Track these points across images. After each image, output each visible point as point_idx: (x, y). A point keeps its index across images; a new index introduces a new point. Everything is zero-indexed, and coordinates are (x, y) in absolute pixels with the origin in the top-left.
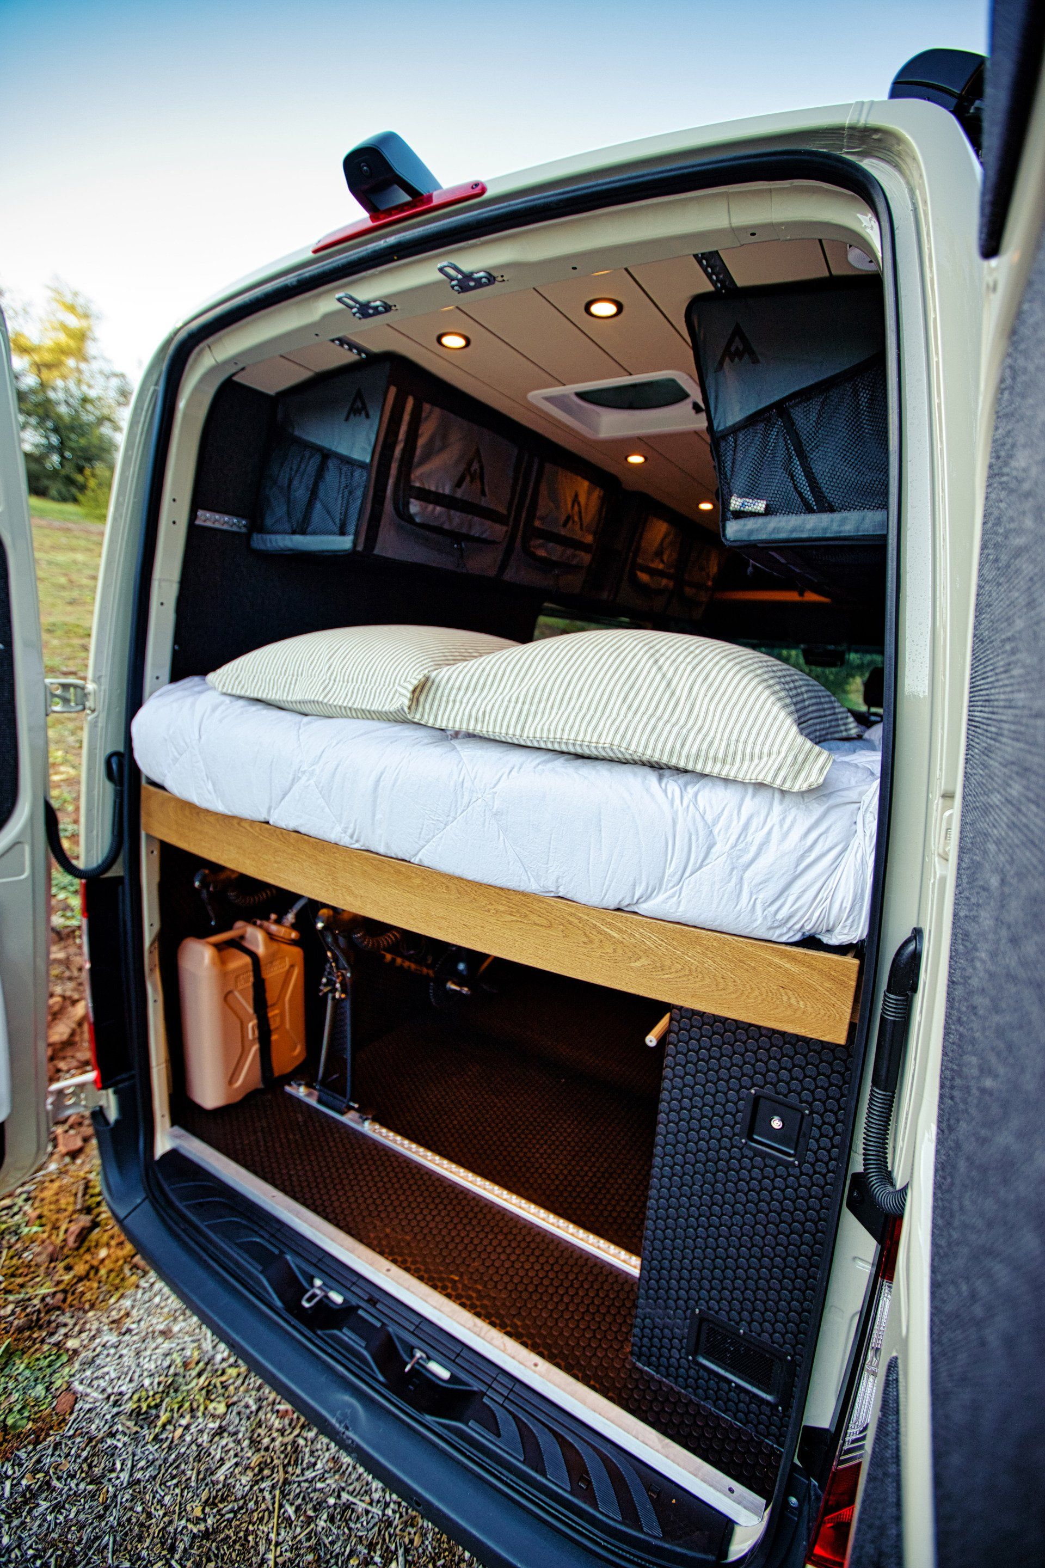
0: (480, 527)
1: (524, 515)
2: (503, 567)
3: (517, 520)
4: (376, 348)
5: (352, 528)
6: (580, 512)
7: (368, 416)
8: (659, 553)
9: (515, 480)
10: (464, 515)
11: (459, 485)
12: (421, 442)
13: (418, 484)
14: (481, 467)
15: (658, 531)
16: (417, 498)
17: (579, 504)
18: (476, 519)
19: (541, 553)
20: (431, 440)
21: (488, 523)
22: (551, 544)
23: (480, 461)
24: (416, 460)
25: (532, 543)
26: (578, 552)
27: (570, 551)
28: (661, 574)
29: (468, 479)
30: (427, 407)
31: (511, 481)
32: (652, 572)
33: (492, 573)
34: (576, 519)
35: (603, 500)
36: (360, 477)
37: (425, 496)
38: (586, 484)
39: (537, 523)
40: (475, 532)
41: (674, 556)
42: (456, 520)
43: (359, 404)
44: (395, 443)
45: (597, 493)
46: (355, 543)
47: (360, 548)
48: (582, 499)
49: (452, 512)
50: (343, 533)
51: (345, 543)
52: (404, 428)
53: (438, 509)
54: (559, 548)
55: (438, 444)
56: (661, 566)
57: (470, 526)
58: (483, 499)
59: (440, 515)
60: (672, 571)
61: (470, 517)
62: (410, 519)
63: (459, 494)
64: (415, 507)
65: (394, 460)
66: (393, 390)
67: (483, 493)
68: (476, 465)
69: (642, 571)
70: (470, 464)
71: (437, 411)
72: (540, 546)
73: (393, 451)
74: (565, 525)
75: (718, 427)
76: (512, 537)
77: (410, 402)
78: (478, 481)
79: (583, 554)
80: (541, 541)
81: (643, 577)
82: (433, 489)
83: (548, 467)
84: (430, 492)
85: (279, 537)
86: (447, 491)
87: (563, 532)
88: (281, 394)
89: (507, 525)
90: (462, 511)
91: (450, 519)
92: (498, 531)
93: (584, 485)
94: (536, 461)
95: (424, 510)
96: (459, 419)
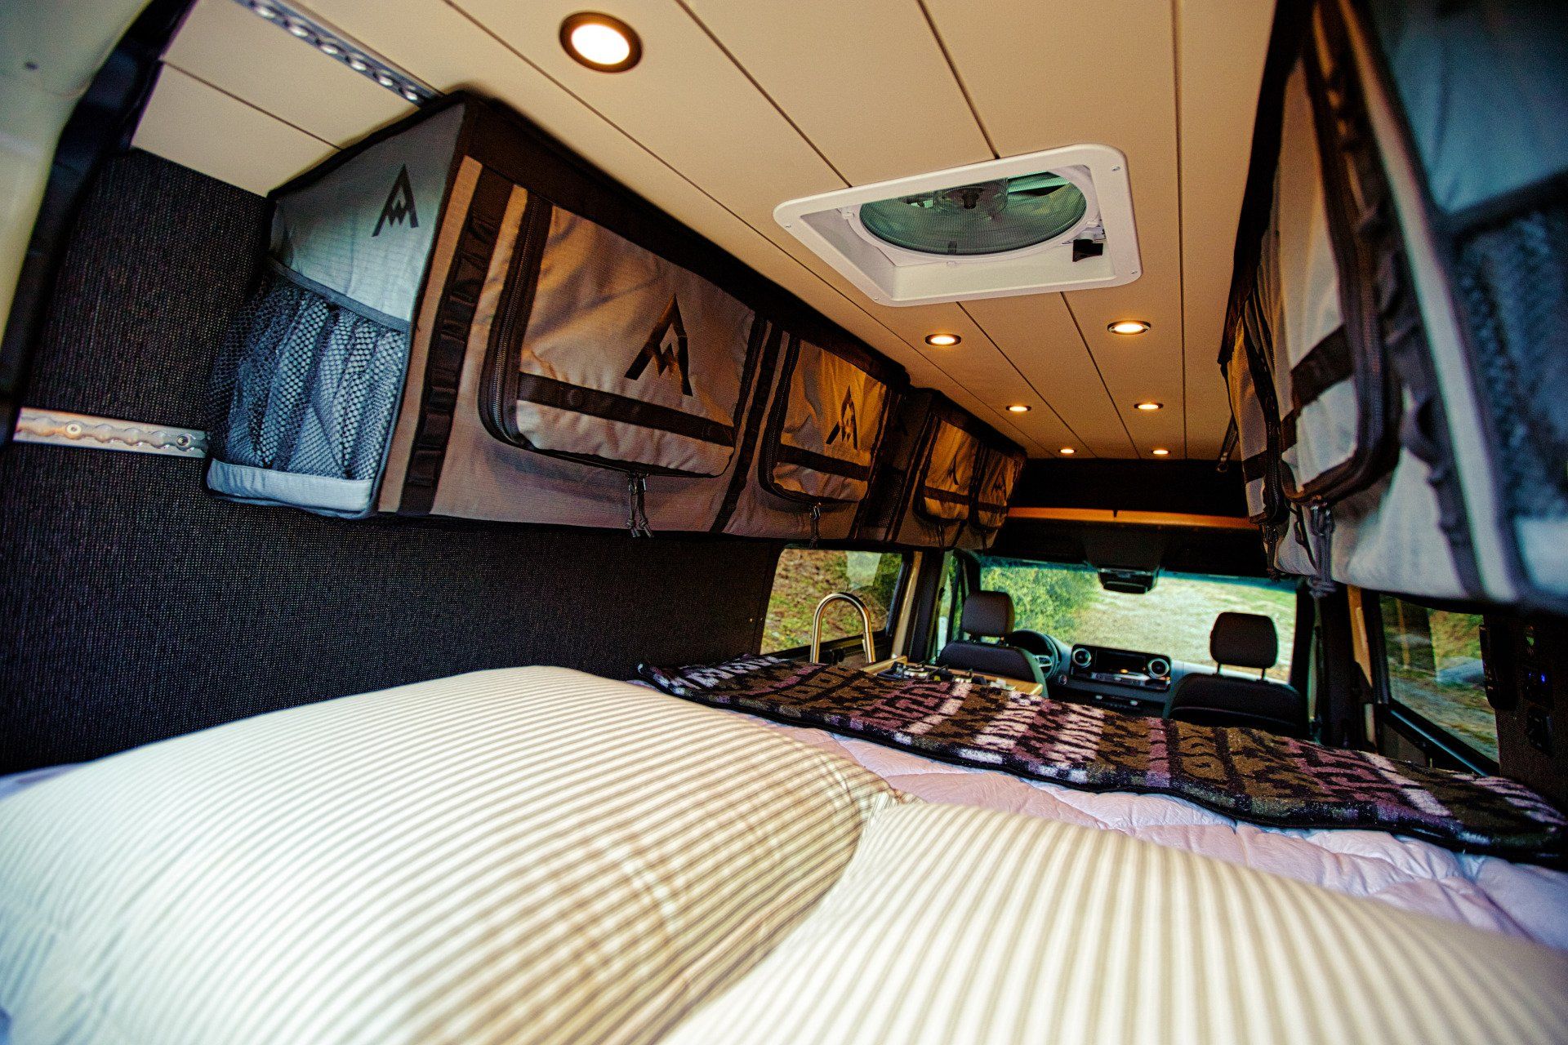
0: (677, 451)
1: (763, 426)
2: (726, 512)
3: (751, 435)
4: (440, 81)
5: (368, 465)
6: (853, 418)
7: (414, 223)
8: (952, 472)
9: (749, 368)
10: (645, 431)
11: (634, 373)
12: (547, 285)
13: (538, 371)
14: (683, 343)
15: (952, 441)
16: (536, 399)
17: (852, 405)
18: (669, 436)
19: (792, 486)
20: (572, 285)
21: (694, 444)
22: (809, 471)
23: (680, 330)
24: (534, 320)
25: (775, 472)
26: (849, 480)
27: (837, 479)
28: (955, 498)
29: (653, 362)
30: (561, 217)
31: (741, 370)
32: (942, 496)
33: (705, 525)
34: (848, 430)
35: (886, 401)
36: (391, 351)
37: (553, 393)
38: (863, 375)
39: (786, 439)
40: (669, 460)
41: (970, 473)
42: (628, 440)
43: (401, 199)
44: (479, 284)
45: (879, 389)
46: (376, 496)
47: (391, 503)
48: (857, 399)
49: (619, 425)
50: (350, 474)
51: (352, 496)
52: (502, 253)
53: (586, 419)
54: (822, 477)
55: (587, 291)
56: (954, 488)
57: (659, 451)
58: (686, 398)
59: (587, 435)
60: (966, 493)
61: (657, 432)
62: (522, 441)
63: (633, 390)
64: (529, 417)
65: (478, 316)
66: (471, 169)
67: (687, 390)
68: (670, 337)
69: (931, 497)
70: (658, 335)
71: (586, 229)
72: (791, 474)
73: (476, 299)
74: (830, 441)
75: (1451, 195)
76: (742, 466)
77: (518, 201)
78: (676, 366)
79: (856, 482)
80: (792, 467)
81: (933, 505)
82: (575, 380)
83: (804, 345)
84: (567, 386)
85: (246, 471)
86: (607, 387)
87: (828, 451)
88: (275, 194)
89: (732, 444)
90: (639, 422)
91: (614, 441)
92: (717, 457)
93: (858, 379)
94: (786, 336)
95: (550, 425)
96: (639, 249)
